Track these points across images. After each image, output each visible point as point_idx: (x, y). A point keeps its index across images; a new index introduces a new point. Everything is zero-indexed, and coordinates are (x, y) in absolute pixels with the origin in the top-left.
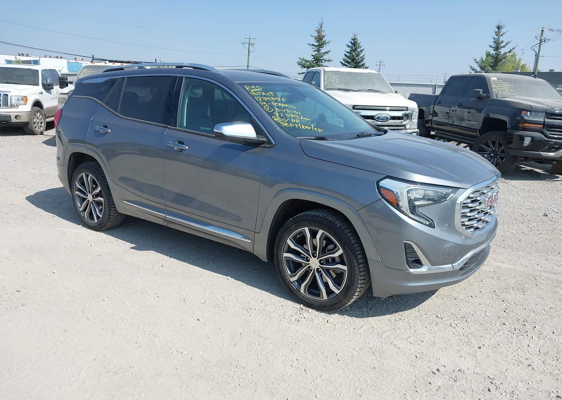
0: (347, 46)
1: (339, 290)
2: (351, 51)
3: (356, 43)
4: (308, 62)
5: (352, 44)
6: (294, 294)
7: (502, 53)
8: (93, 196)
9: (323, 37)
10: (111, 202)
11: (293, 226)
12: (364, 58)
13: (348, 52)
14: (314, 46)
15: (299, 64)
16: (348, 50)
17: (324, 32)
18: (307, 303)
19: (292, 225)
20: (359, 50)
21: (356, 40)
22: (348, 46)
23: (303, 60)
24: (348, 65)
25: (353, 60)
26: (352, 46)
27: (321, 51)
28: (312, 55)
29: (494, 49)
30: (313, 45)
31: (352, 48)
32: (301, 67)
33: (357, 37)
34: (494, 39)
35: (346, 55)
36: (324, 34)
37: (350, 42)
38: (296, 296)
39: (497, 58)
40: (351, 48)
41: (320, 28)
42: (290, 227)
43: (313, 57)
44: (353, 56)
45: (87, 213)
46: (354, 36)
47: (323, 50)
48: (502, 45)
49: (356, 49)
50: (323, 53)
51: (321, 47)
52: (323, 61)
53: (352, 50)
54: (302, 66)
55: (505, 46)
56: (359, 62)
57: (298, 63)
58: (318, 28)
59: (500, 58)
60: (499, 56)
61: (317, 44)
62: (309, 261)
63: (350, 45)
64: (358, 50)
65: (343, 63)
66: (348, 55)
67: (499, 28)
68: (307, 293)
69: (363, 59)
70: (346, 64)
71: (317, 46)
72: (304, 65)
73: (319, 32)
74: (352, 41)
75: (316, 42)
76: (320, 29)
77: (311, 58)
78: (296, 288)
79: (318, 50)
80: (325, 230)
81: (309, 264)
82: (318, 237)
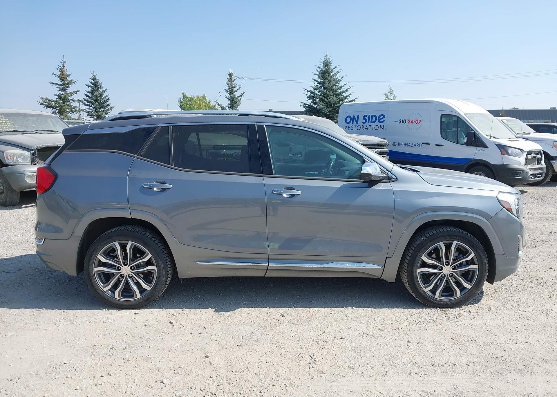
0: (87, 85)
2: (92, 91)
3: (97, 83)
4: (52, 102)
5: (93, 84)
6: (430, 301)
7: (236, 96)
8: (131, 267)
9: (68, 76)
11: (428, 244)
12: (108, 98)
13: (89, 92)
14: (58, 85)
15: (42, 104)
16: (89, 90)
17: (67, 72)
19: (427, 243)
20: (101, 90)
21: (96, 80)
22: (89, 86)
23: (46, 99)
24: (91, 105)
25: (96, 100)
26: (93, 86)
27: (66, 90)
28: (56, 95)
29: (229, 93)
30: (56, 84)
31: (93, 88)
32: (44, 107)
33: (98, 77)
34: (228, 85)
35: (87, 96)
36: (68, 73)
37: (90, 82)
38: (432, 302)
39: (233, 101)
40: (92, 88)
41: (62, 66)
42: (425, 245)
43: (57, 97)
44: (96, 96)
46: (93, 76)
47: (69, 90)
48: (235, 89)
49: (98, 89)
50: (70, 93)
51: (68, 87)
52: (71, 101)
53: (94, 90)
54: (46, 106)
55: (237, 90)
56: (104, 103)
57: (40, 103)
58: (60, 67)
59: (235, 100)
60: (234, 99)
61: (61, 83)
62: (442, 269)
63: (91, 85)
64: (99, 90)
65: (85, 103)
66: (90, 95)
67: (230, 75)
68: (442, 297)
69: (108, 99)
70: (88, 104)
71: (61, 85)
72: (50, 105)
73: (61, 70)
74: (92, 81)
75: (60, 81)
76: (63, 67)
77: (55, 98)
78: (430, 297)
79: (63, 90)
80: (459, 241)
81: (442, 272)
82: (453, 248)
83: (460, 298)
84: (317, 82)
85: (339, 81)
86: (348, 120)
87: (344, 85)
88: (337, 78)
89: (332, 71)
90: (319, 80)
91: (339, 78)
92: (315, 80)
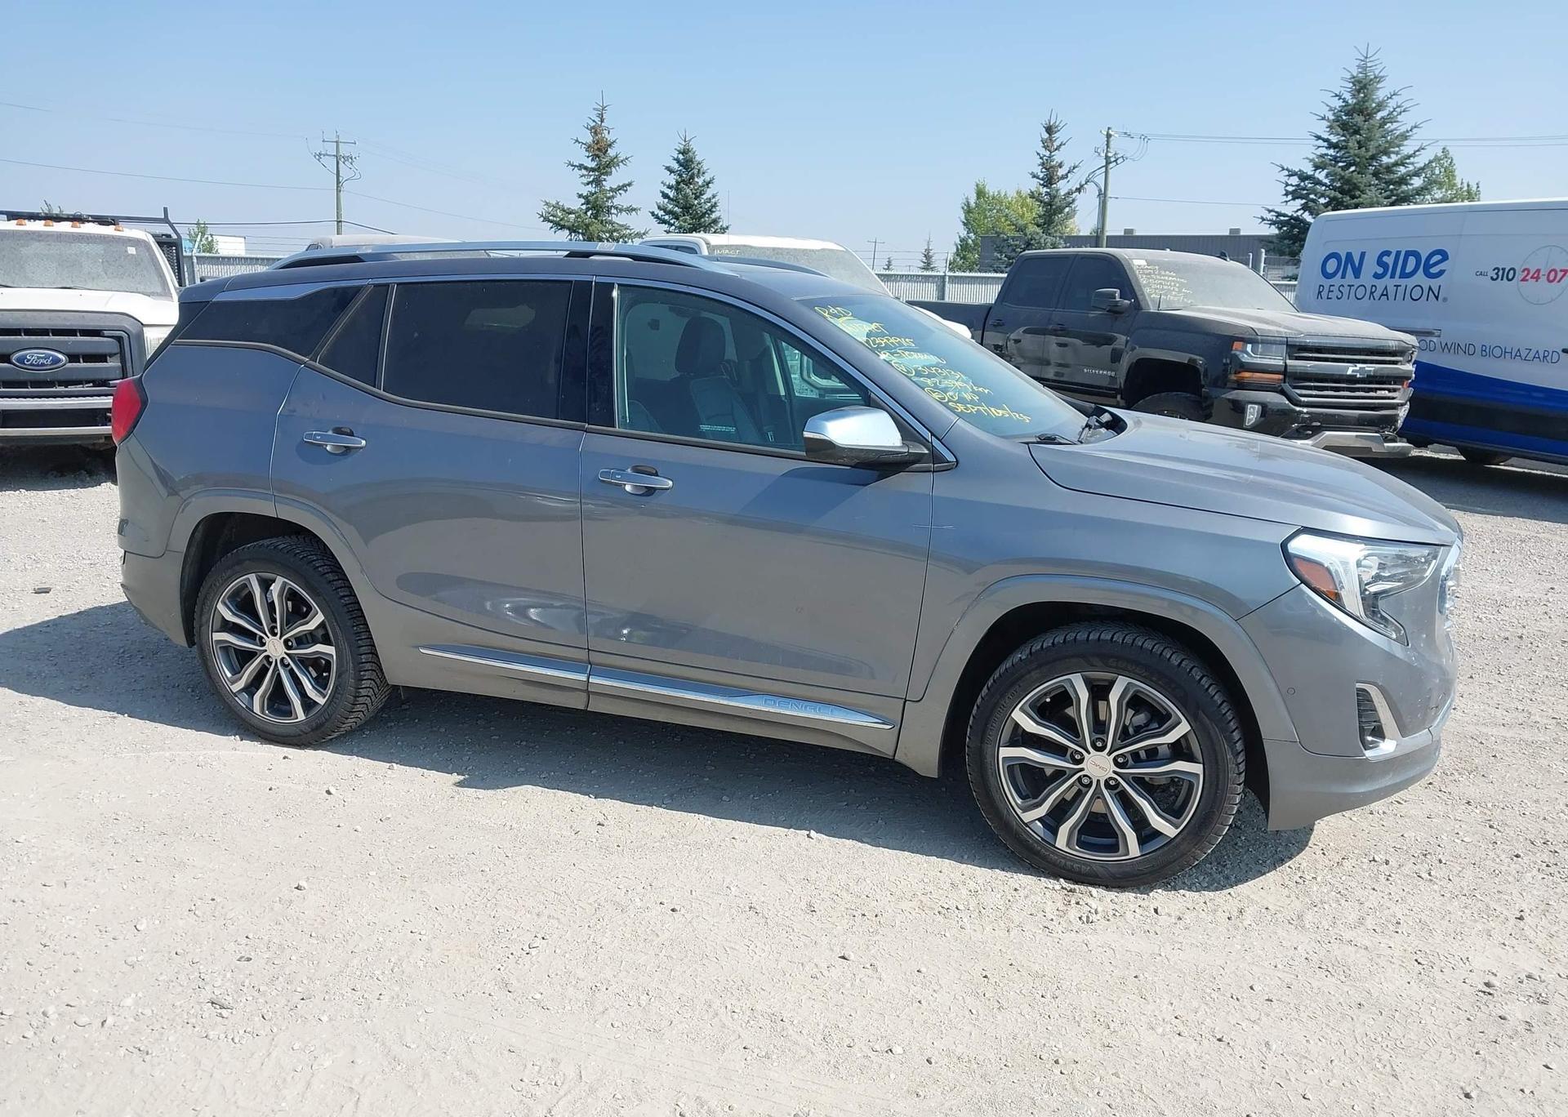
0: (668, 168)
1: (1177, 828)
2: (678, 183)
3: (691, 161)
4: (570, 213)
5: (681, 165)
6: (1037, 853)
7: (1062, 192)
8: (286, 642)
9: (610, 145)
10: (363, 657)
11: (1033, 673)
12: (715, 203)
13: (670, 187)
14: (586, 168)
15: (546, 219)
16: (672, 180)
17: (609, 133)
18: (1079, 873)
19: (1029, 672)
20: (700, 181)
21: (690, 154)
22: (671, 171)
23: (556, 206)
24: (672, 221)
25: (687, 208)
26: (680, 170)
27: (604, 183)
28: (580, 196)
29: (1042, 182)
30: (581, 167)
31: (681, 176)
32: (552, 228)
33: (694, 146)
34: (1041, 158)
35: (665, 196)
36: (610, 138)
37: (675, 159)
38: (1044, 858)
39: (1051, 206)
40: (679, 175)
41: (598, 120)
42: (1023, 676)
43: (583, 201)
44: (686, 196)
45: (263, 696)
46: (684, 143)
47: (610, 182)
48: (1061, 172)
49: (692, 177)
50: (612, 190)
51: (606, 174)
52: (613, 211)
53: (683, 181)
54: (556, 224)
55: (1067, 175)
56: (704, 215)
57: (542, 216)
58: (594, 121)
59: (1059, 204)
60: (1056, 200)
61: (593, 165)
62: (1081, 761)
63: (676, 166)
64: (696, 179)
65: (660, 215)
66: (672, 194)
67: (1049, 130)
68: (1077, 847)
69: (715, 205)
70: (667, 217)
71: (593, 170)
72: (562, 223)
73: (595, 131)
74: (681, 157)
75: (590, 158)
76: (600, 123)
77: (577, 204)
78: (1040, 839)
79: (597, 182)
80: (1137, 676)
81: (1082, 770)
82: (1114, 696)
83: (1140, 862)
84: (1326, 144)
85: (1404, 137)
86: (1332, 266)
87: (1418, 151)
88: (1395, 129)
89: (1381, 106)
90: (1334, 139)
91: (1403, 129)
92: (1319, 138)
